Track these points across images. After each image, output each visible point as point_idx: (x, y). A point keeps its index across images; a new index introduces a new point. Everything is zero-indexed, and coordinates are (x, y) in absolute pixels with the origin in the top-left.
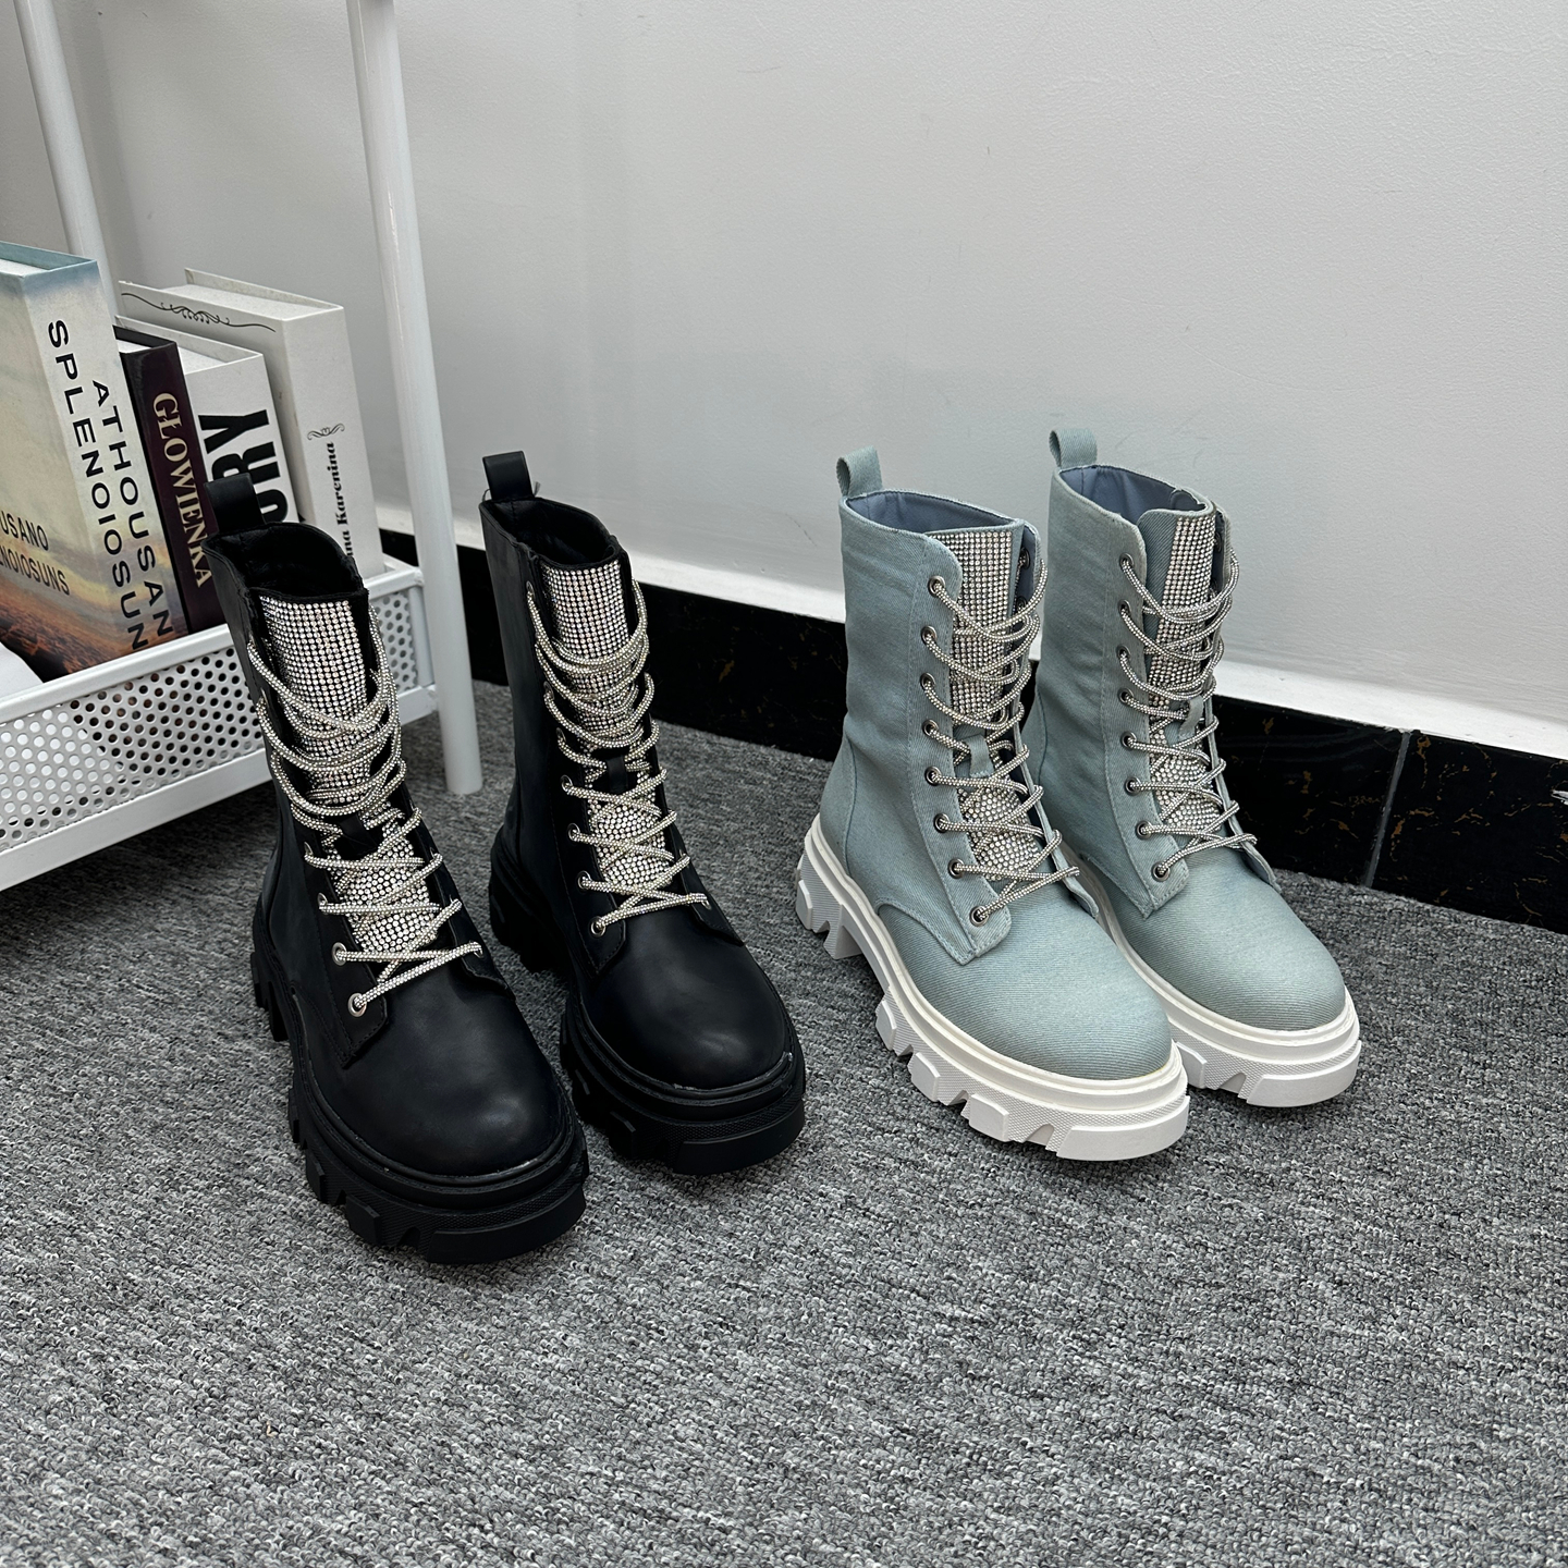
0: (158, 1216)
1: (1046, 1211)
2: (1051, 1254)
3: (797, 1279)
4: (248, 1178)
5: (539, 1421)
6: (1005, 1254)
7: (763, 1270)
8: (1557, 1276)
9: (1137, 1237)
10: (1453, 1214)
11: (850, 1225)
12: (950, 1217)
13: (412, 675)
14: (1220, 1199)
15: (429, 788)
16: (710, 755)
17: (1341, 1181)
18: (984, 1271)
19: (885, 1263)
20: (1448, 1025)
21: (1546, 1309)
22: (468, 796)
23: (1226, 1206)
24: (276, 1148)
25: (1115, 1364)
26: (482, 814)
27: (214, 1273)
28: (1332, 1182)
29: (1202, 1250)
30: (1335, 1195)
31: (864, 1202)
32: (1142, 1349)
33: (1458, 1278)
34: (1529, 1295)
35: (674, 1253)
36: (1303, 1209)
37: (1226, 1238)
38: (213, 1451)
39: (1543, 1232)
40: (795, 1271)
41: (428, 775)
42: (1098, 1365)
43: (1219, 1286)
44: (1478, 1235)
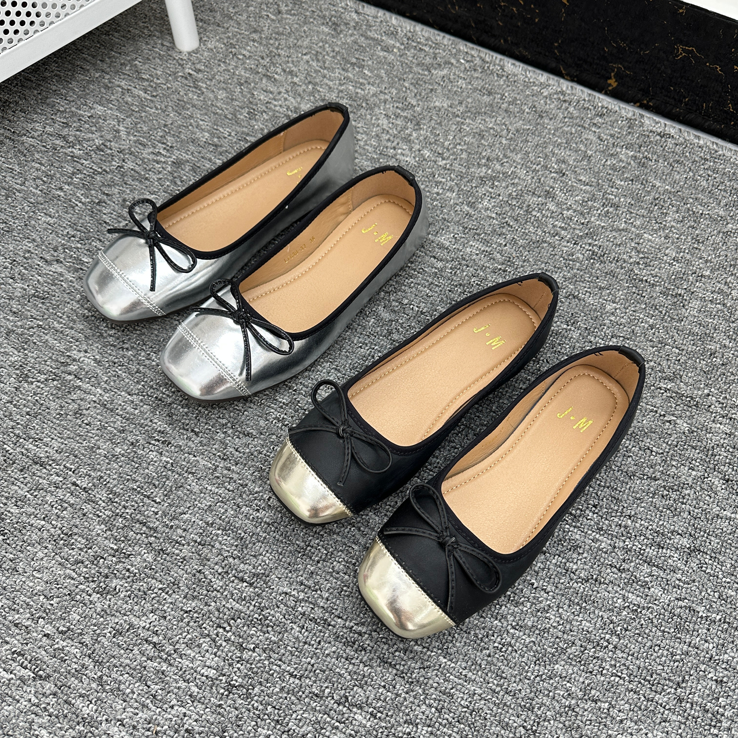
0: (18, 401)
4: (70, 374)
5: (255, 556)
15: (162, 45)
16: (357, 23)
22: (189, 53)
24: (86, 352)
25: (590, 532)
26: (200, 70)
27: (55, 445)
32: (607, 522)
37: (664, 445)
38: (68, 571)
41: (161, 32)
42: (579, 532)
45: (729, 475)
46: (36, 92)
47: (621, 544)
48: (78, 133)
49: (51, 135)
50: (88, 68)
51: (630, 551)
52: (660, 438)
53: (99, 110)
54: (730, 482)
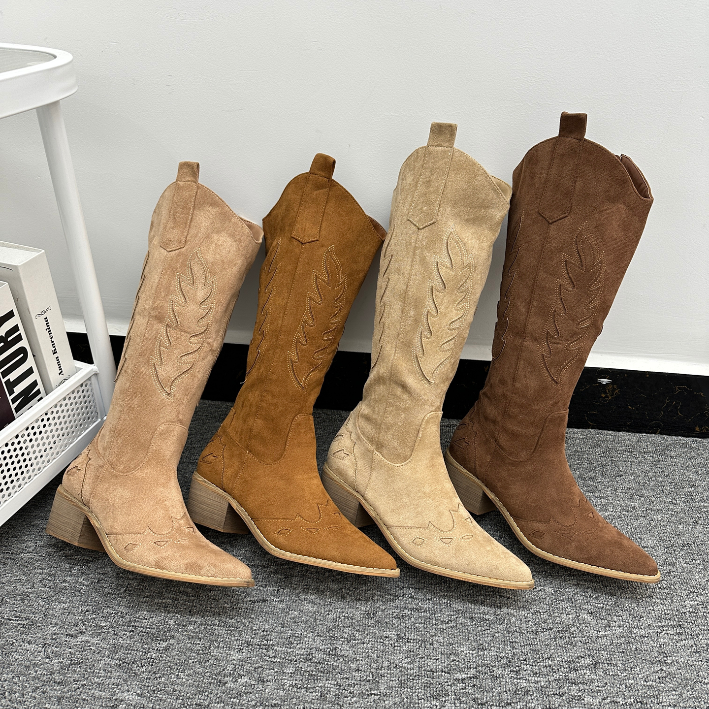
3: (394, 682)
7: (379, 683)
9: (514, 616)
11: (404, 648)
13: (96, 415)
19: (426, 662)
21: (661, 602)
45: (590, 609)
47: (552, 678)
51: (560, 680)
52: (540, 603)
54: (593, 614)
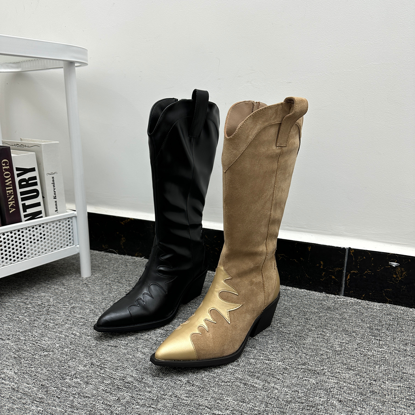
1: (249, 383)
2: (251, 395)
3: (169, 404)
6: (236, 396)
7: (159, 402)
8: (407, 397)
9: (277, 389)
10: (374, 381)
11: (188, 388)
12: (220, 386)
13: (72, 242)
14: (302, 378)
15: (76, 276)
17: (339, 372)
18: (229, 401)
19: (198, 399)
20: (368, 330)
21: (405, 407)
22: (86, 278)
23: (304, 380)
24: (11, 370)
26: (90, 282)
28: (336, 373)
29: (297, 393)
30: (337, 376)
31: (193, 382)
33: (377, 399)
34: (399, 403)
35: (131, 398)
36: (328, 380)
39: (402, 385)
40: (169, 402)
41: (76, 273)
43: (302, 403)
44: (382, 386)
46: (16, 291)
48: (31, 301)
49: (19, 302)
50: (42, 283)
52: (302, 387)
53: (43, 294)
54: (342, 402)
